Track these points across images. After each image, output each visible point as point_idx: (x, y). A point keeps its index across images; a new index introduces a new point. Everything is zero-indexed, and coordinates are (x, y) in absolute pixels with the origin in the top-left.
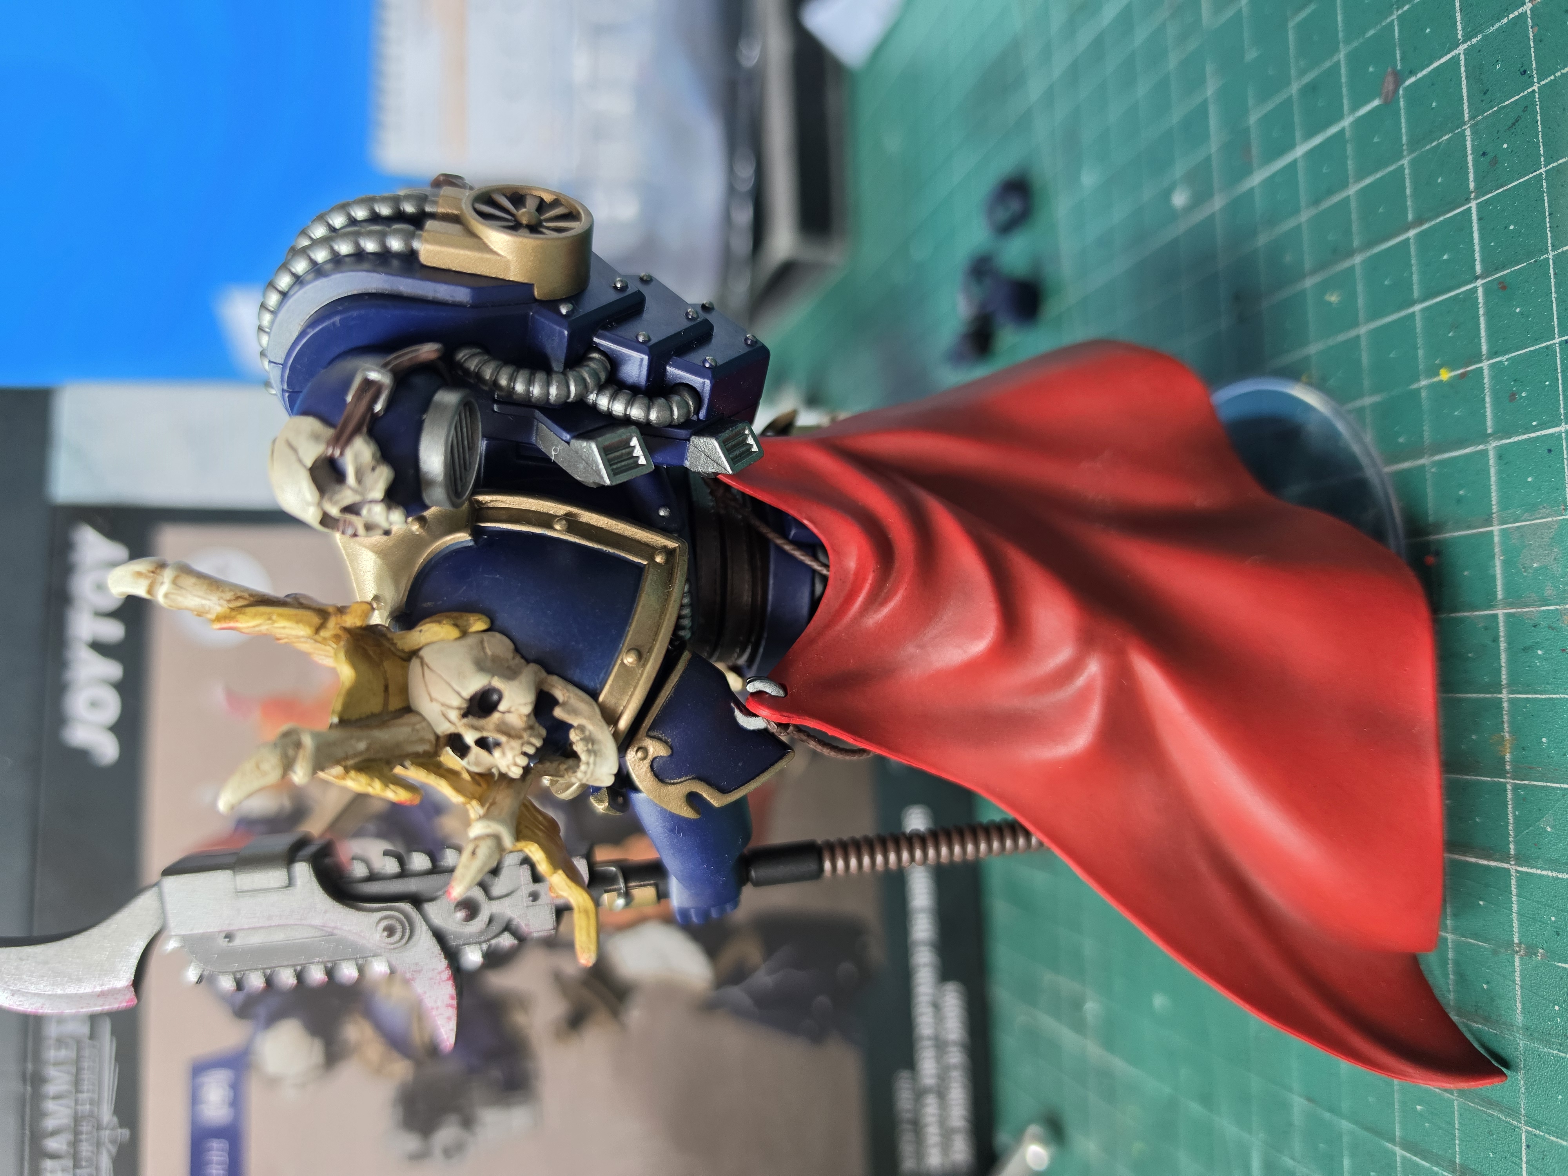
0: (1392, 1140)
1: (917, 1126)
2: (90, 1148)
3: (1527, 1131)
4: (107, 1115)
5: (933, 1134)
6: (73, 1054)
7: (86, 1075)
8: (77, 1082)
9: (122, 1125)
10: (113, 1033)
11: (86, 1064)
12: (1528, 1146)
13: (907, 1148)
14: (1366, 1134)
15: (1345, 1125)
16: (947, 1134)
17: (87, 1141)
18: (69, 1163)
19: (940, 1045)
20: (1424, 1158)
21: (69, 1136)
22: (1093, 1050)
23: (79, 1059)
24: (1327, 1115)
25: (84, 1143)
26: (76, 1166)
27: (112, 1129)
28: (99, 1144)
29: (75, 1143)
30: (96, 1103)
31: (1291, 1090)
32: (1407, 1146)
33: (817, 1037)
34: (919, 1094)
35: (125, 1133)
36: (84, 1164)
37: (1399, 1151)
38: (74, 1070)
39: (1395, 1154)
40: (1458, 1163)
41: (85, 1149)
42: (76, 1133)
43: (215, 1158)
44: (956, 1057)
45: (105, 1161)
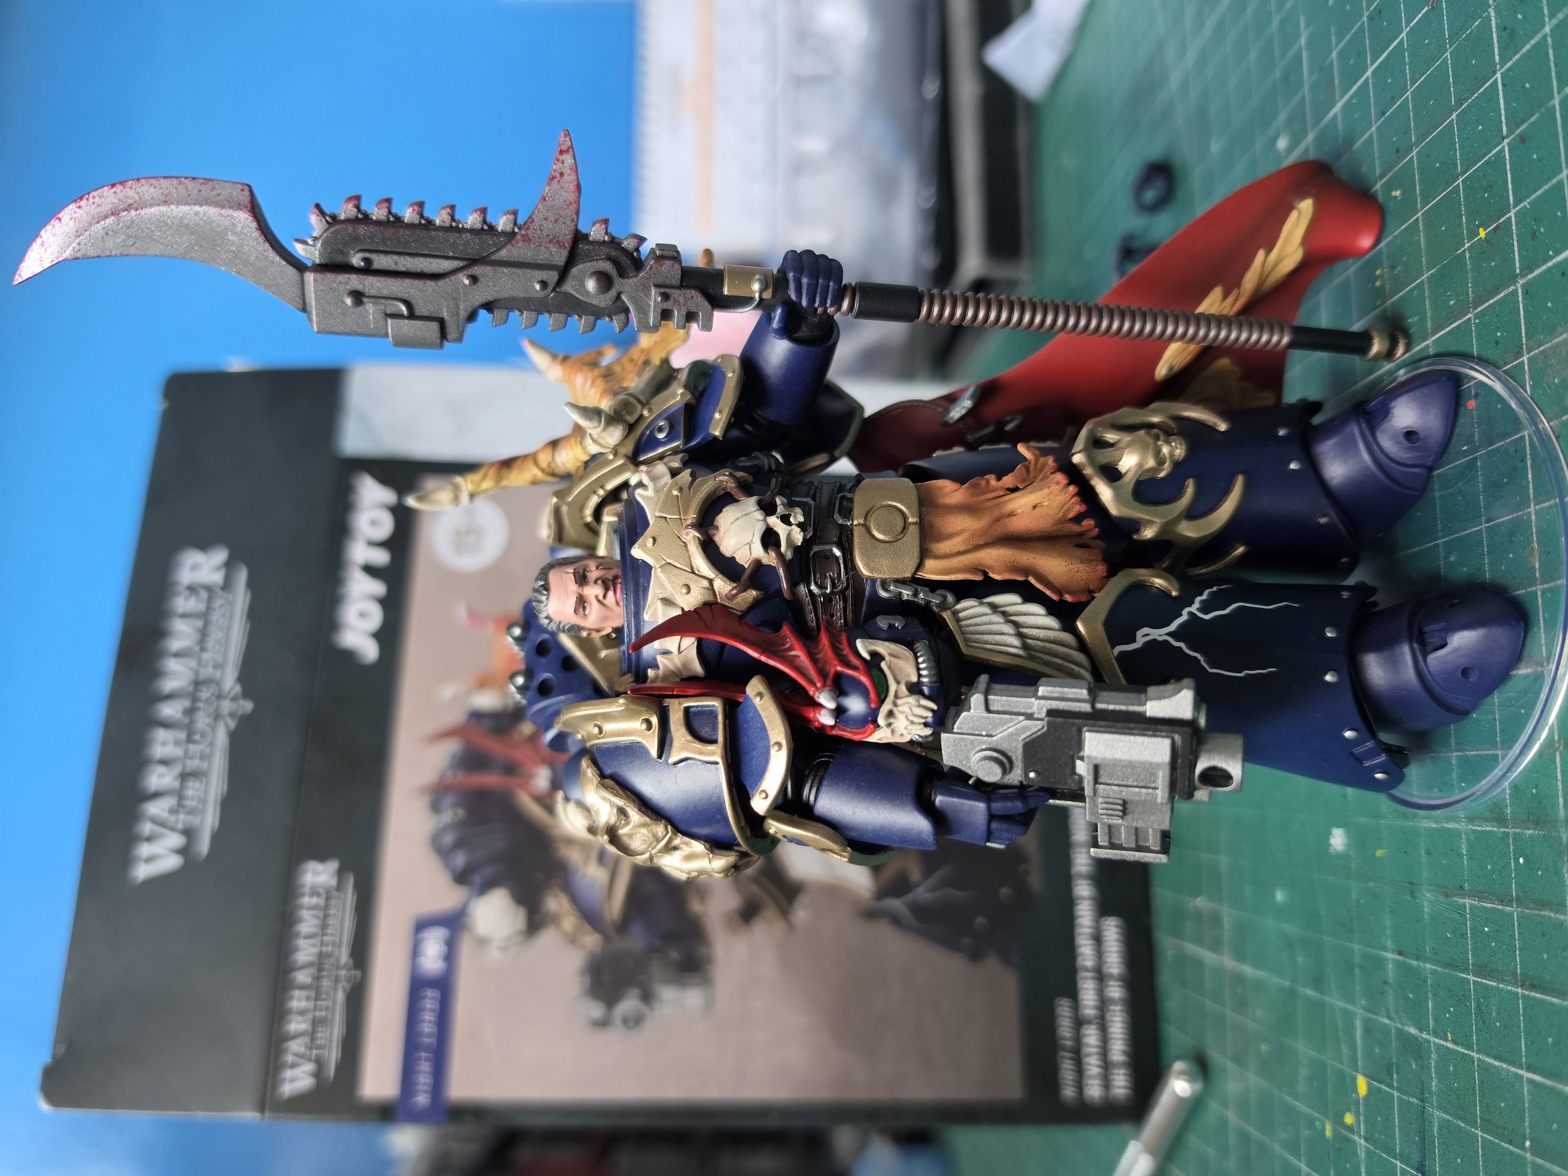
0: (1467, 970)
1: (1078, 1057)
2: (329, 984)
4: (344, 957)
5: (1093, 1067)
9: (355, 966)
10: (355, 887)
11: (332, 913)
13: (1067, 1076)
16: (1107, 1065)
17: (328, 976)
18: (312, 993)
19: (1101, 978)
20: (1492, 978)
21: (314, 970)
22: (1228, 963)
23: (326, 907)
24: (1415, 963)
25: (325, 980)
26: (317, 997)
27: (348, 970)
28: (337, 980)
30: (337, 945)
33: (975, 956)
34: (1079, 1024)
35: (358, 973)
36: (324, 996)
37: (1472, 978)
41: (326, 984)
42: (320, 970)
43: (428, 1006)
44: (1117, 991)
45: (340, 997)
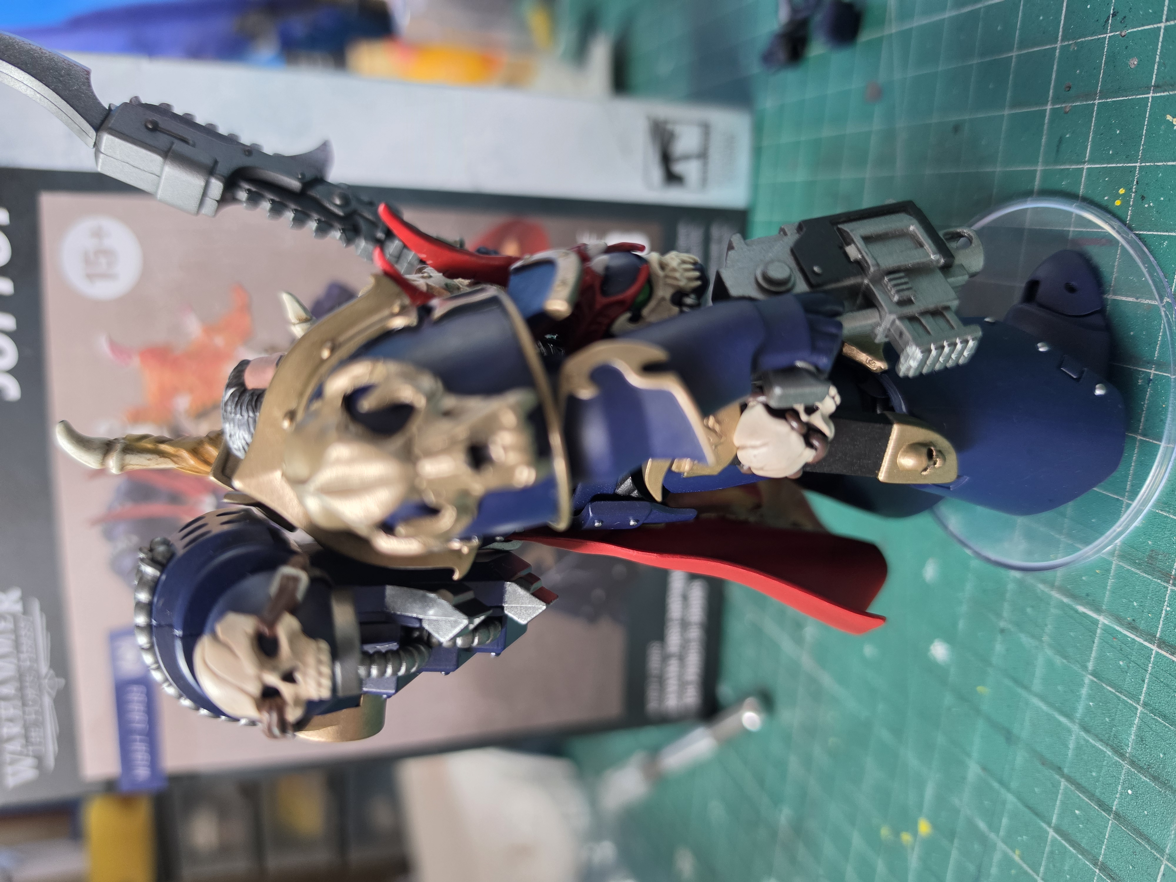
0: (1049, 824)
1: (661, 680)
2: (34, 692)
3: (1166, 865)
4: (44, 668)
5: (672, 685)
6: (10, 625)
7: (24, 640)
8: (17, 645)
9: (58, 675)
10: (42, 609)
11: (23, 632)
12: (1164, 875)
13: (652, 694)
14: (1026, 810)
15: (1010, 798)
16: (683, 685)
17: (30, 687)
18: (19, 703)
19: (685, 625)
20: (1073, 846)
21: (17, 684)
22: (807, 662)
23: (16, 631)
24: (996, 785)
25: (29, 689)
26: (24, 704)
27: (50, 678)
28: (41, 688)
29: (21, 689)
30: (36, 660)
31: (969, 755)
32: (1058, 830)
33: (592, 619)
34: (665, 658)
35: (62, 681)
36: (30, 703)
37: (1052, 833)
38: (13, 637)
39: (1048, 833)
40: (1100, 860)
41: (30, 693)
42: (22, 682)
43: (135, 698)
44: (695, 634)
45: (47, 701)
